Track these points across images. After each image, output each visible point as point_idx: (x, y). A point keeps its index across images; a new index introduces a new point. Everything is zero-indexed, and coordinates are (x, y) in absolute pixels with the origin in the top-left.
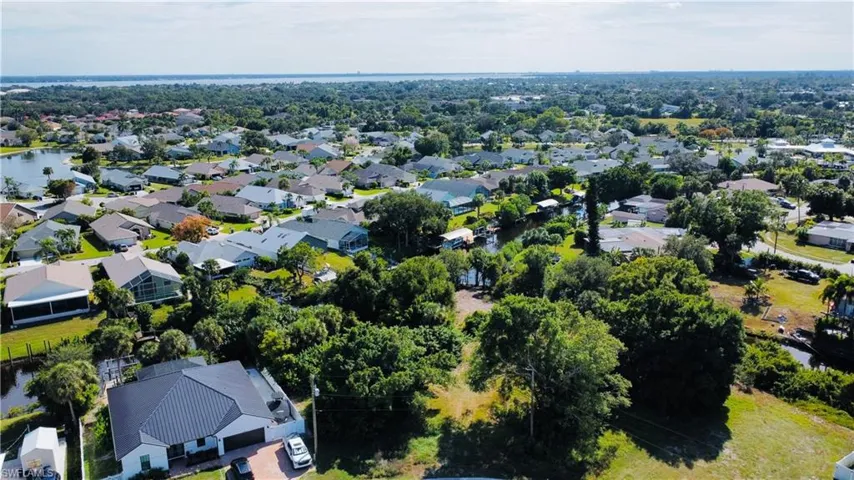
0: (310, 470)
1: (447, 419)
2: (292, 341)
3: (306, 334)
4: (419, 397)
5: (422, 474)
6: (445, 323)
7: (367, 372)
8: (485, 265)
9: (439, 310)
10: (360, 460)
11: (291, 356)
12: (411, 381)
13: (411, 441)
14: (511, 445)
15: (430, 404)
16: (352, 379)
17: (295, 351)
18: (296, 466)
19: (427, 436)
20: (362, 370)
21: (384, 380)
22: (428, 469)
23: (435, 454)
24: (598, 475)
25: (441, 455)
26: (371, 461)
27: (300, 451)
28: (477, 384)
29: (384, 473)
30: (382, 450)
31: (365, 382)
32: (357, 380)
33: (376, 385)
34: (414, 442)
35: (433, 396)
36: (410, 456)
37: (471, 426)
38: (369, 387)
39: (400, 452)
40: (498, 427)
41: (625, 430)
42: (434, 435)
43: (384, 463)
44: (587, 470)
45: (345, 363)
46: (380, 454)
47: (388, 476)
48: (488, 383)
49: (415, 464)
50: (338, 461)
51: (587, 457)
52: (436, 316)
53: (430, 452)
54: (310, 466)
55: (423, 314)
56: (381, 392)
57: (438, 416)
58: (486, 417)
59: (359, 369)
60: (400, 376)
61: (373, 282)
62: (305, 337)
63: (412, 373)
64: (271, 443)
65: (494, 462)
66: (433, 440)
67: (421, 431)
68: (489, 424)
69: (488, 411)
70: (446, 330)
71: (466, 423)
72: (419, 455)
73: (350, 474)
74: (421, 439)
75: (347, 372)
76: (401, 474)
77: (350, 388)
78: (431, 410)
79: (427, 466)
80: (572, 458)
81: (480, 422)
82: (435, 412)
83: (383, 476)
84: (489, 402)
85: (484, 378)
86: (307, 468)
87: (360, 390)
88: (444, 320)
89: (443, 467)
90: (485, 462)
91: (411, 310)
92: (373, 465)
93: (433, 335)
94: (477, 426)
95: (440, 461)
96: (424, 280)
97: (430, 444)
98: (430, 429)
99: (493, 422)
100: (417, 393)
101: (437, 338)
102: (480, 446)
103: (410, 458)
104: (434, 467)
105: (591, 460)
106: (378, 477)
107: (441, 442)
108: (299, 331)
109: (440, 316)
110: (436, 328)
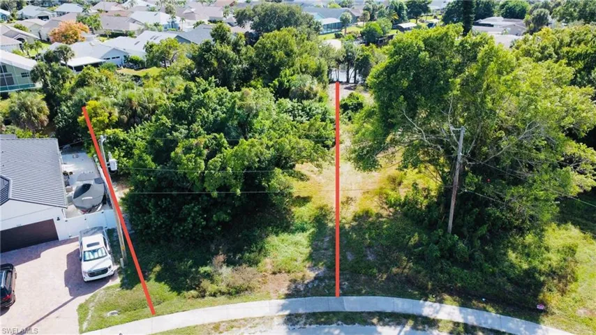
0: (110, 283)
1: (321, 208)
2: (121, 112)
3: (140, 105)
4: (280, 178)
5: (284, 291)
6: (317, 98)
7: (204, 139)
8: (357, 57)
9: (310, 83)
10: (191, 267)
11: (118, 131)
12: (269, 154)
13: (269, 239)
14: (416, 246)
15: (298, 188)
16: (179, 150)
17: (126, 126)
18: (87, 278)
19: (293, 232)
20: (197, 136)
21: (228, 151)
22: (294, 281)
23: (304, 257)
24: (563, 292)
25: (313, 258)
26: (207, 269)
27: (96, 255)
28: (365, 160)
29: (223, 288)
30: (226, 252)
31: (200, 155)
32: (188, 150)
33: (217, 159)
34: (273, 240)
35: (302, 177)
36: (267, 260)
37: (355, 219)
38: (206, 161)
39: (252, 255)
40: (393, 219)
41: (575, 224)
42: (303, 230)
43: (226, 271)
44: (542, 284)
45: (174, 129)
46: (221, 258)
47: (230, 294)
48: (380, 157)
49: (274, 273)
50: (158, 269)
51: (536, 263)
52: (306, 89)
53: (297, 255)
54: (111, 277)
55: (290, 88)
56: (223, 168)
57: (308, 205)
58: (374, 206)
59: (192, 137)
60: (252, 146)
61: (232, 54)
62: (139, 109)
63: (271, 143)
64: (66, 242)
65: (395, 270)
66: (303, 238)
67: (284, 225)
68: (379, 216)
69: (376, 198)
70: (317, 105)
71: (348, 214)
72: (280, 258)
73: (173, 289)
74: (285, 236)
75: (174, 143)
76: (249, 289)
77: (177, 163)
78: (298, 197)
79: (292, 276)
80: (512, 266)
81: (367, 214)
82: (305, 200)
83: (223, 294)
84: (376, 187)
85: (374, 151)
86: (106, 280)
87: (191, 165)
88: (315, 95)
89: (316, 278)
90: (380, 271)
91: (277, 83)
92: (208, 276)
93: (303, 110)
94: (362, 217)
95: (311, 268)
96: (292, 51)
97: (296, 243)
98: (297, 222)
99: (385, 213)
100: (278, 170)
101: (308, 114)
102: (369, 246)
103: (267, 263)
104: (303, 278)
105: (542, 267)
106: (214, 295)
107: (315, 240)
108: (130, 100)
109: (311, 89)
110: (306, 102)
